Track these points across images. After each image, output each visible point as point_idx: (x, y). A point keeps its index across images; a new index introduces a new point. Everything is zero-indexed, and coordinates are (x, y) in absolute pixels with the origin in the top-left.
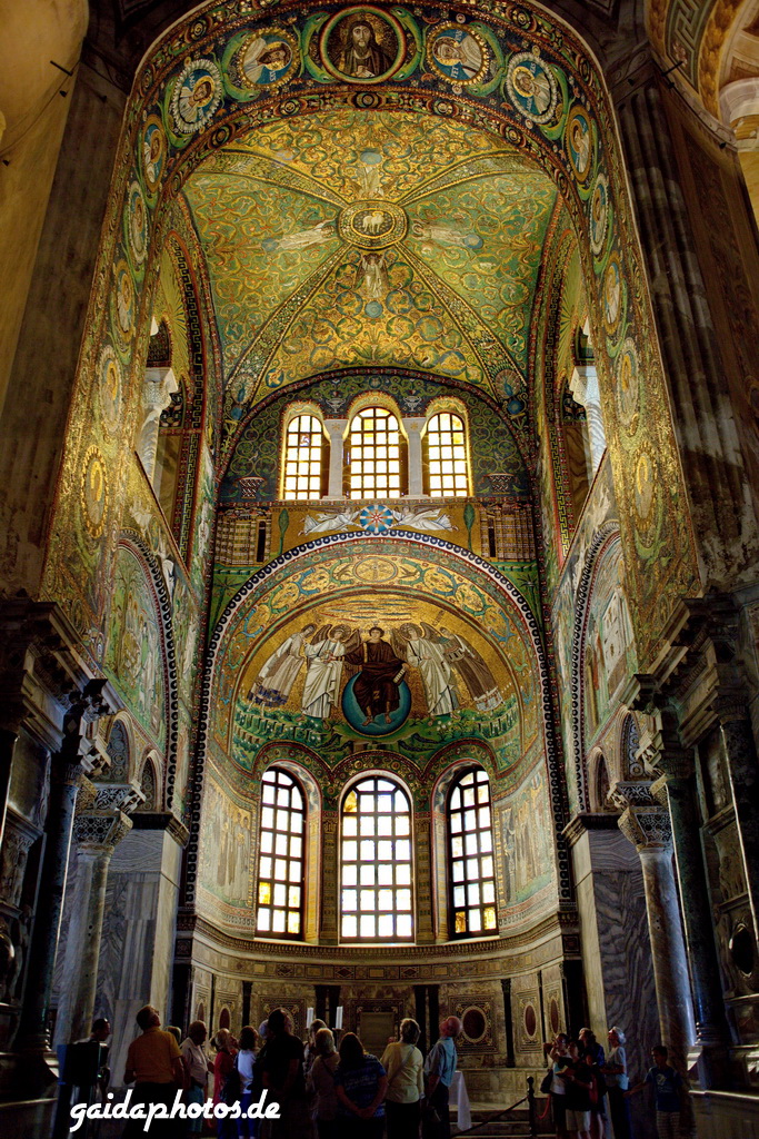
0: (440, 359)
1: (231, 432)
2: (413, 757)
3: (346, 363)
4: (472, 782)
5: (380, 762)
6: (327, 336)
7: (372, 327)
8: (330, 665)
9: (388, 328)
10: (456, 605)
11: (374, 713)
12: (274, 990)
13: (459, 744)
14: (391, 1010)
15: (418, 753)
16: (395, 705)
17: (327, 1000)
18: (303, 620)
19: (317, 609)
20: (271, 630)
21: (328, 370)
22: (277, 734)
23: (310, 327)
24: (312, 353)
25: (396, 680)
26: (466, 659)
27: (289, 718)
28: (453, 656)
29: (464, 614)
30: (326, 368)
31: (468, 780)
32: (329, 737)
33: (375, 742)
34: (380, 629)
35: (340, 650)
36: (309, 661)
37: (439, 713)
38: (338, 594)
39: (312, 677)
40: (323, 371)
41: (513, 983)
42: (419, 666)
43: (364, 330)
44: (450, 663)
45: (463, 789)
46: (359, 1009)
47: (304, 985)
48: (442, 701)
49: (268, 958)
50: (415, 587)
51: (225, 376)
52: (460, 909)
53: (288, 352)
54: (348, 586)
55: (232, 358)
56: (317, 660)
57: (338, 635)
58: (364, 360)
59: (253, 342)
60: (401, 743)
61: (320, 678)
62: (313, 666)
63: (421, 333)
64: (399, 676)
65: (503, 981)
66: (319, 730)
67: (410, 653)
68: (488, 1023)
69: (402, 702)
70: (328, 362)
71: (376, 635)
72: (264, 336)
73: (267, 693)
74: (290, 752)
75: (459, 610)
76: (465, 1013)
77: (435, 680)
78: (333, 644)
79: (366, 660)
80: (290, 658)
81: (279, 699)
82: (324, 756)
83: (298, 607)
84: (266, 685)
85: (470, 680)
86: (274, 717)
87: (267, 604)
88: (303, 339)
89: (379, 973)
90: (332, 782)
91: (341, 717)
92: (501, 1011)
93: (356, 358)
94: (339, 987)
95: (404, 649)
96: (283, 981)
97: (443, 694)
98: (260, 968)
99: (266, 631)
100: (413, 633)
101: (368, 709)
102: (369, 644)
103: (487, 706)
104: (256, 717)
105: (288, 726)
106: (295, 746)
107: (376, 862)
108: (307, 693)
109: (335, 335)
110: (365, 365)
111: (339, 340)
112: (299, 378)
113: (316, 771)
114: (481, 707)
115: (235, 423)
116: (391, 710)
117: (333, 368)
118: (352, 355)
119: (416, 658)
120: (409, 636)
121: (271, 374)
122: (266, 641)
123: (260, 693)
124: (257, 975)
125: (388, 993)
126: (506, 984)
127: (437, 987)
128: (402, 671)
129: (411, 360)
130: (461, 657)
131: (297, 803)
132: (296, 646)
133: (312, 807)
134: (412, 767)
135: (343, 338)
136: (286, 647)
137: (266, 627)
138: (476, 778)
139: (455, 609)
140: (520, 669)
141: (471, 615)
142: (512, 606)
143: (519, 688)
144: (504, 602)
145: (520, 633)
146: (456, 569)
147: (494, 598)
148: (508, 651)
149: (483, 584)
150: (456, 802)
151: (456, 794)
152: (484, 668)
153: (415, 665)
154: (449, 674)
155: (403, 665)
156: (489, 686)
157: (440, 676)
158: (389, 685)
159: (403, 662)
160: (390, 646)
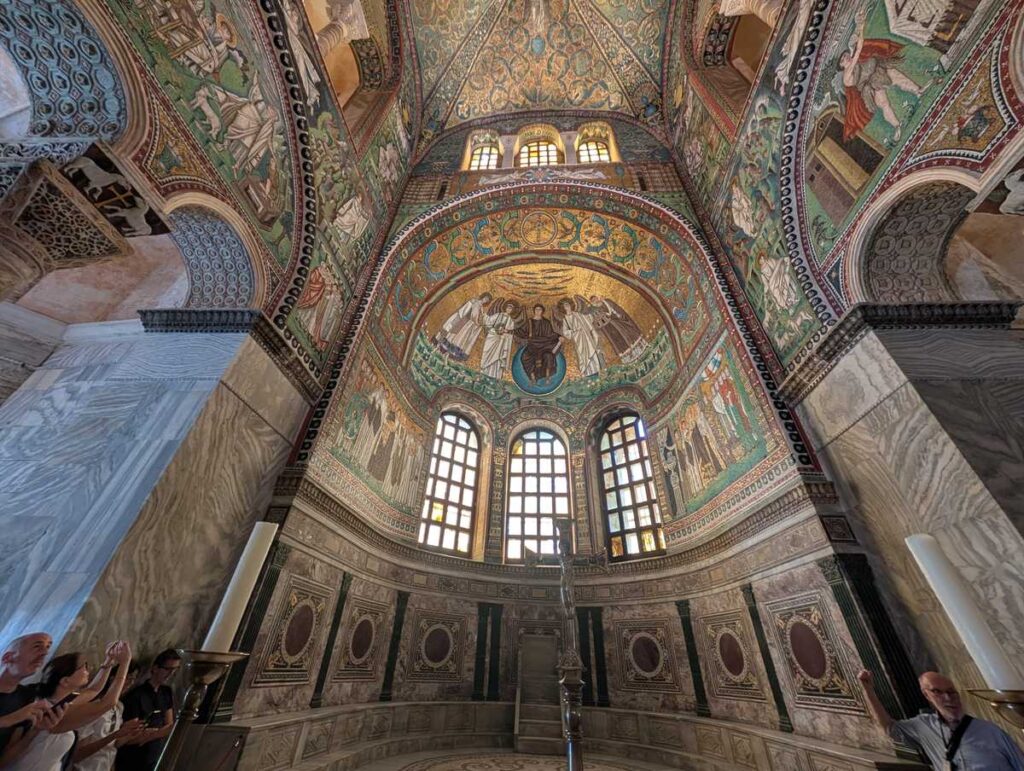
0: (588, 93)
1: (428, 137)
2: (569, 409)
3: (517, 106)
4: (619, 426)
5: (542, 414)
6: (502, 76)
7: (537, 65)
8: (503, 337)
9: (549, 66)
10: (607, 259)
11: (537, 378)
12: (434, 604)
13: (607, 394)
14: (554, 634)
15: (572, 407)
16: (553, 370)
17: (489, 619)
18: (481, 283)
19: (492, 274)
20: (452, 282)
21: (503, 112)
22: (458, 383)
23: (489, 65)
24: (492, 93)
25: (554, 351)
26: (613, 323)
27: (468, 373)
28: (600, 322)
29: (614, 267)
30: (503, 109)
31: (616, 425)
32: (501, 394)
33: (537, 400)
34: (542, 306)
35: (510, 325)
36: (485, 331)
37: (588, 374)
38: (508, 259)
39: (488, 345)
40: (500, 113)
41: (694, 606)
42: (573, 339)
43: (531, 69)
44: (597, 330)
45: (611, 434)
46: (521, 631)
47: (466, 601)
48: (591, 365)
49: (430, 569)
50: (572, 249)
51: (424, 96)
52: (616, 534)
53: (474, 88)
54: (516, 249)
55: (429, 81)
56: (493, 330)
57: (509, 310)
58: (530, 103)
59: (445, 70)
60: (558, 400)
61: (495, 346)
62: (489, 336)
63: (574, 68)
64: (557, 348)
65: (678, 604)
66: (494, 387)
67: (565, 327)
68: (663, 655)
69: (558, 369)
70: (503, 104)
71: (539, 311)
72: (454, 67)
73: (451, 347)
74: (469, 398)
75: (609, 265)
76: (634, 639)
77: (586, 349)
78: (505, 318)
79: (530, 335)
80: (470, 324)
81: (461, 356)
82: (497, 407)
83: (476, 266)
84: (450, 338)
85: (616, 340)
86: (457, 369)
87: (446, 245)
88: (485, 77)
89: (541, 593)
90: (502, 425)
91: (512, 380)
92: (681, 639)
93: (524, 102)
94: (501, 605)
95: (560, 324)
96: (444, 595)
97: (592, 359)
98: (420, 579)
99: (447, 281)
100: (568, 308)
101: (532, 375)
102: (533, 320)
103: (631, 357)
104: (439, 361)
105: (468, 379)
106: (473, 395)
107: (538, 495)
108: (484, 356)
109: (509, 76)
110: (532, 109)
111: (512, 81)
112: (481, 116)
113: (490, 416)
114: (625, 361)
115: (431, 132)
116: (550, 375)
117: (507, 111)
118: (522, 98)
119: (570, 331)
120: (565, 312)
121: (460, 106)
122: (448, 291)
123: (445, 343)
124: (418, 586)
125: (550, 614)
126: (683, 606)
127: (600, 609)
128: (559, 344)
129: (566, 100)
130: (608, 321)
131: (473, 443)
132: (475, 313)
133: (486, 446)
134: (568, 416)
135: (514, 78)
136: (467, 311)
137: (447, 276)
138: (622, 423)
139: (605, 266)
140: (672, 292)
141: (620, 265)
142: (667, 223)
143: (670, 314)
144: (657, 225)
145: (675, 248)
146: (610, 210)
147: (646, 227)
148: (657, 284)
149: (636, 216)
150: (605, 445)
151: (605, 438)
152: (629, 323)
153: (569, 337)
154: (597, 340)
155: (560, 338)
156: (633, 339)
157: (590, 343)
158: (548, 356)
159: (559, 336)
160: (549, 322)
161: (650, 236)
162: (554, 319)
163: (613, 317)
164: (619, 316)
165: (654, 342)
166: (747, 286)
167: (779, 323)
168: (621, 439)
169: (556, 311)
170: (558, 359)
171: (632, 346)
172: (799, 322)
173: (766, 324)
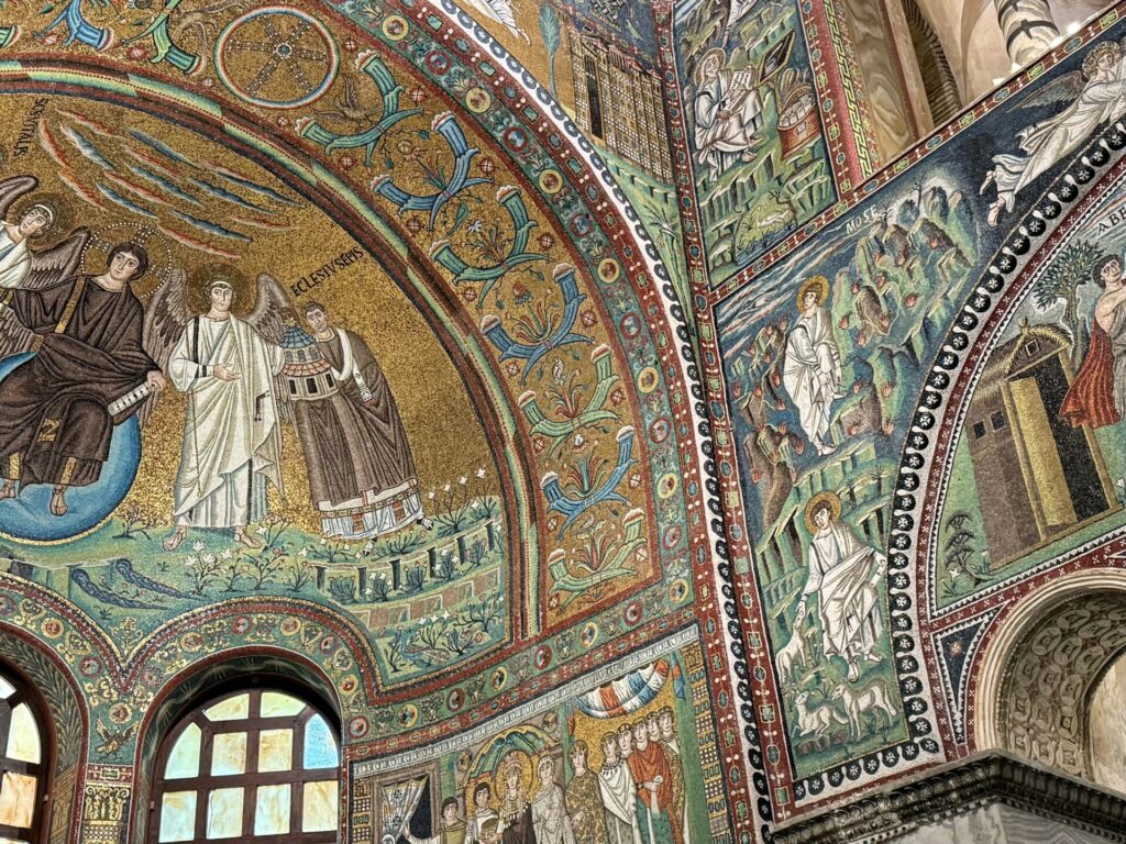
4: (243, 714)
10: (419, 240)
11: (27, 479)
13: (246, 606)
25: (115, 408)
26: (338, 404)
28: (301, 385)
31: (233, 707)
34: (143, 255)
37: (201, 524)
45: (211, 730)
48: (221, 496)
50: (335, 158)
54: (175, 71)
57: (32, 223)
60: (76, 573)
64: (129, 399)
67: (182, 349)
69: (109, 469)
71: (124, 266)
75: (417, 258)
77: (222, 437)
79: (60, 328)
85: (324, 453)
95: (172, 333)
97: (228, 479)
100: (220, 296)
102: (91, 286)
116: (74, 482)
119: (192, 368)
128: (142, 391)
130: (326, 393)
138: (255, 705)
139: (402, 251)
140: (559, 430)
141: (448, 277)
142: (624, 264)
143: (531, 482)
144: (596, 250)
145: (615, 332)
146: (499, 136)
147: (567, 236)
148: (523, 383)
149: (554, 190)
150: (183, 760)
151: (190, 737)
152: (389, 431)
153: (182, 386)
154: (267, 430)
155: (150, 375)
156: (381, 479)
157: (240, 430)
158: (92, 418)
159: (155, 367)
160: (142, 313)
161: (565, 264)
162: (162, 312)
163: (348, 390)
164: (366, 395)
165: (447, 518)
166: (764, 546)
167: (818, 677)
168: (241, 756)
169: (178, 289)
170: (120, 436)
171: (371, 498)
172: (864, 702)
173: (783, 659)
